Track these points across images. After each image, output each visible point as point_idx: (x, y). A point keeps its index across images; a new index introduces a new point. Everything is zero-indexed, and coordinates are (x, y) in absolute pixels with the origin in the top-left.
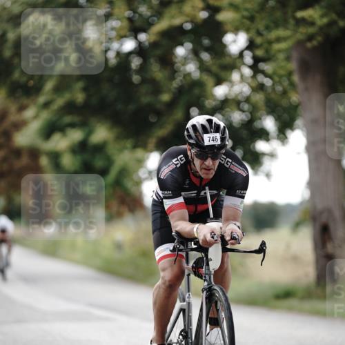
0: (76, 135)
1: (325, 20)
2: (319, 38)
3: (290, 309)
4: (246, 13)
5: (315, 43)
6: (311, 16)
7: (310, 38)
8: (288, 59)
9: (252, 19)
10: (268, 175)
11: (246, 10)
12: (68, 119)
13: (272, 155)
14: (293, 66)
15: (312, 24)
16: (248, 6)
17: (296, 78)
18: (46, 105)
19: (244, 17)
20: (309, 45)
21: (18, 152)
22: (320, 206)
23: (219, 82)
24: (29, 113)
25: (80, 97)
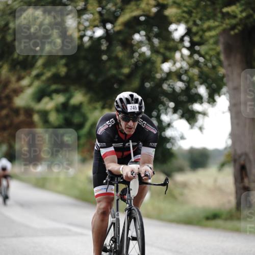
0: (60, 99)
1: (244, 14)
2: (240, 28)
3: (217, 227)
4: (185, 9)
5: (236, 31)
6: (233, 11)
7: (233, 27)
8: (216, 43)
9: (190, 13)
10: (201, 129)
11: (185, 6)
12: (53, 87)
13: (204, 114)
14: (220, 48)
15: (235, 17)
16: (187, 3)
17: (222, 57)
18: (38, 76)
19: (184, 12)
20: (232, 33)
21: (17, 111)
22: (239, 152)
23: (165, 60)
24: (25, 82)
25: (63, 71)
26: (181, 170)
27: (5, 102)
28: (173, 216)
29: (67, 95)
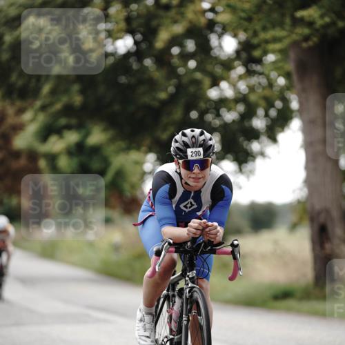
0: (72, 137)
3: (289, 310)
7: (307, 38)
11: (243, 10)
14: (290, 66)
18: (43, 108)
20: (305, 45)
22: (318, 207)
24: (27, 116)
25: (78, 100)
26: (238, 232)
29: (83, 132)
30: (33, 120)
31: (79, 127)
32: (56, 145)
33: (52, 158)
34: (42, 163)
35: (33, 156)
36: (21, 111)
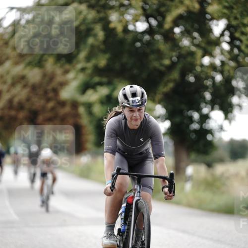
0: (104, 91)
12: (96, 79)
18: (83, 70)
24: (71, 75)
26: (221, 161)
27: (51, 95)
28: (214, 206)
29: (111, 87)
30: (74, 79)
31: (109, 83)
32: (92, 96)
33: (89, 106)
34: (82, 110)
35: (75, 105)
36: (66, 72)
